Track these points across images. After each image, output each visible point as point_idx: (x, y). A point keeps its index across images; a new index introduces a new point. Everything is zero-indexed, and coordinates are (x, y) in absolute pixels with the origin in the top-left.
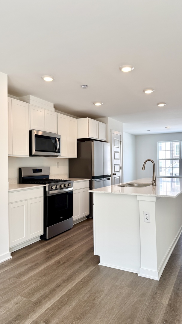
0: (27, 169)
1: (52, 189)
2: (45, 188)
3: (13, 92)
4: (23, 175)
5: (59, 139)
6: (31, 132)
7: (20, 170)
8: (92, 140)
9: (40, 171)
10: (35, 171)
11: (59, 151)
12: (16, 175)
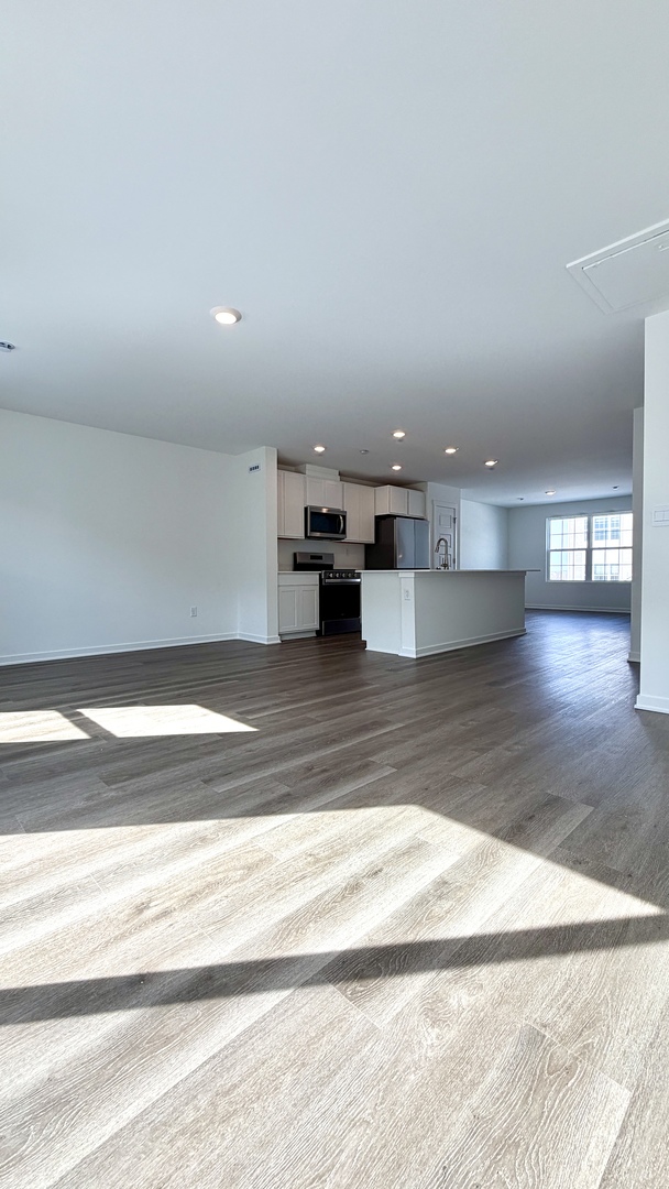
0: (304, 554)
1: (329, 578)
2: (320, 575)
3: (284, 464)
4: (298, 561)
5: (344, 517)
6: (306, 509)
7: (295, 554)
8: (395, 517)
9: (320, 558)
10: (313, 557)
11: (344, 532)
12: (290, 561)
